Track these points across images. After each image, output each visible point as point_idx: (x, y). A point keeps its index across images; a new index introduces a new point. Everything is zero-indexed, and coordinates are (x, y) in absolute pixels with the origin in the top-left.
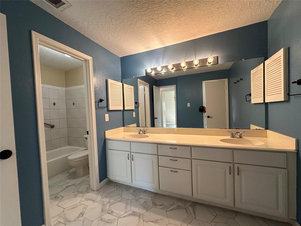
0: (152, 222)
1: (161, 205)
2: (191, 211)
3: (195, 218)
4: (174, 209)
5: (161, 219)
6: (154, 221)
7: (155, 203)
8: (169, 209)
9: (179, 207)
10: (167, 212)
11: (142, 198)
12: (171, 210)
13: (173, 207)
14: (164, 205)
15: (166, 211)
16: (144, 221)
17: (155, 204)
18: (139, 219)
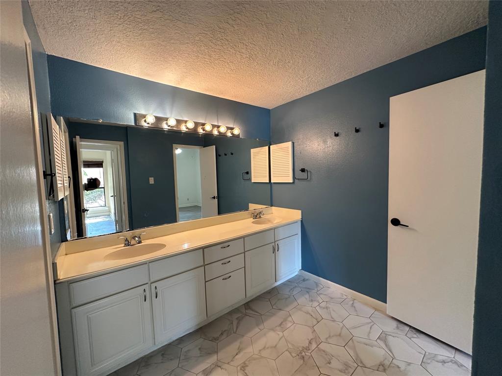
0: (237, 354)
1: (222, 334)
2: (251, 312)
3: (262, 315)
4: (238, 323)
5: (241, 343)
6: (238, 351)
7: (213, 337)
8: (235, 330)
9: (239, 320)
10: (237, 333)
11: (189, 350)
12: (237, 328)
13: (235, 323)
14: (225, 331)
15: (235, 333)
16: (228, 363)
17: (215, 339)
18: (222, 369)
